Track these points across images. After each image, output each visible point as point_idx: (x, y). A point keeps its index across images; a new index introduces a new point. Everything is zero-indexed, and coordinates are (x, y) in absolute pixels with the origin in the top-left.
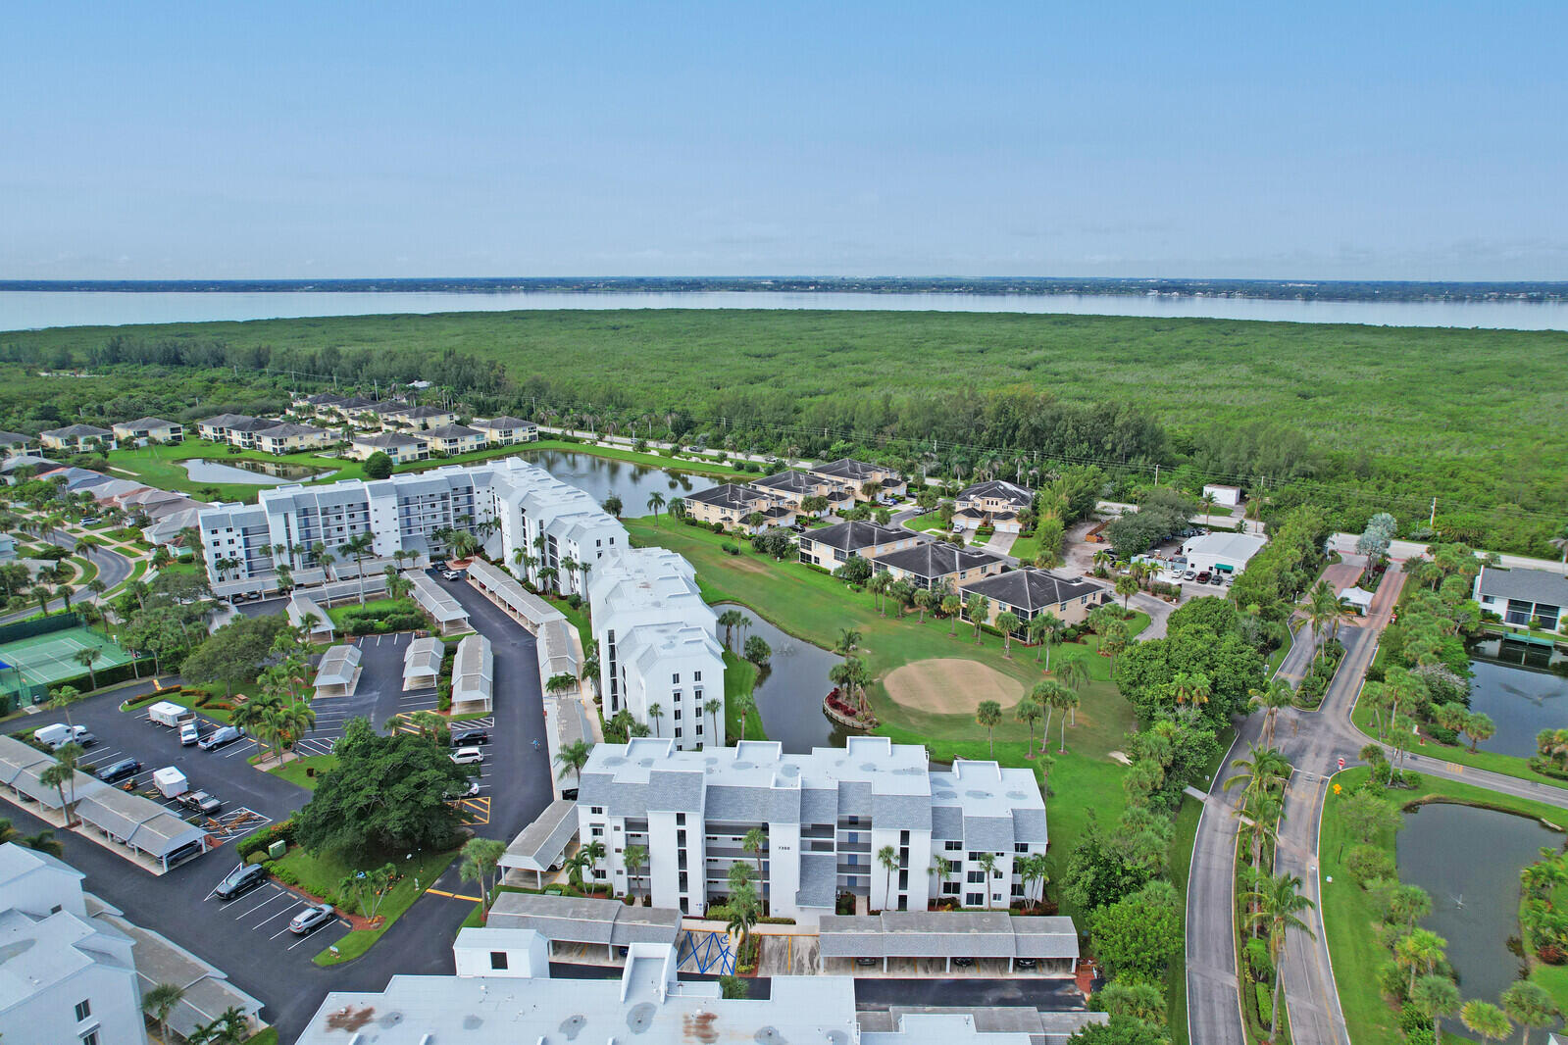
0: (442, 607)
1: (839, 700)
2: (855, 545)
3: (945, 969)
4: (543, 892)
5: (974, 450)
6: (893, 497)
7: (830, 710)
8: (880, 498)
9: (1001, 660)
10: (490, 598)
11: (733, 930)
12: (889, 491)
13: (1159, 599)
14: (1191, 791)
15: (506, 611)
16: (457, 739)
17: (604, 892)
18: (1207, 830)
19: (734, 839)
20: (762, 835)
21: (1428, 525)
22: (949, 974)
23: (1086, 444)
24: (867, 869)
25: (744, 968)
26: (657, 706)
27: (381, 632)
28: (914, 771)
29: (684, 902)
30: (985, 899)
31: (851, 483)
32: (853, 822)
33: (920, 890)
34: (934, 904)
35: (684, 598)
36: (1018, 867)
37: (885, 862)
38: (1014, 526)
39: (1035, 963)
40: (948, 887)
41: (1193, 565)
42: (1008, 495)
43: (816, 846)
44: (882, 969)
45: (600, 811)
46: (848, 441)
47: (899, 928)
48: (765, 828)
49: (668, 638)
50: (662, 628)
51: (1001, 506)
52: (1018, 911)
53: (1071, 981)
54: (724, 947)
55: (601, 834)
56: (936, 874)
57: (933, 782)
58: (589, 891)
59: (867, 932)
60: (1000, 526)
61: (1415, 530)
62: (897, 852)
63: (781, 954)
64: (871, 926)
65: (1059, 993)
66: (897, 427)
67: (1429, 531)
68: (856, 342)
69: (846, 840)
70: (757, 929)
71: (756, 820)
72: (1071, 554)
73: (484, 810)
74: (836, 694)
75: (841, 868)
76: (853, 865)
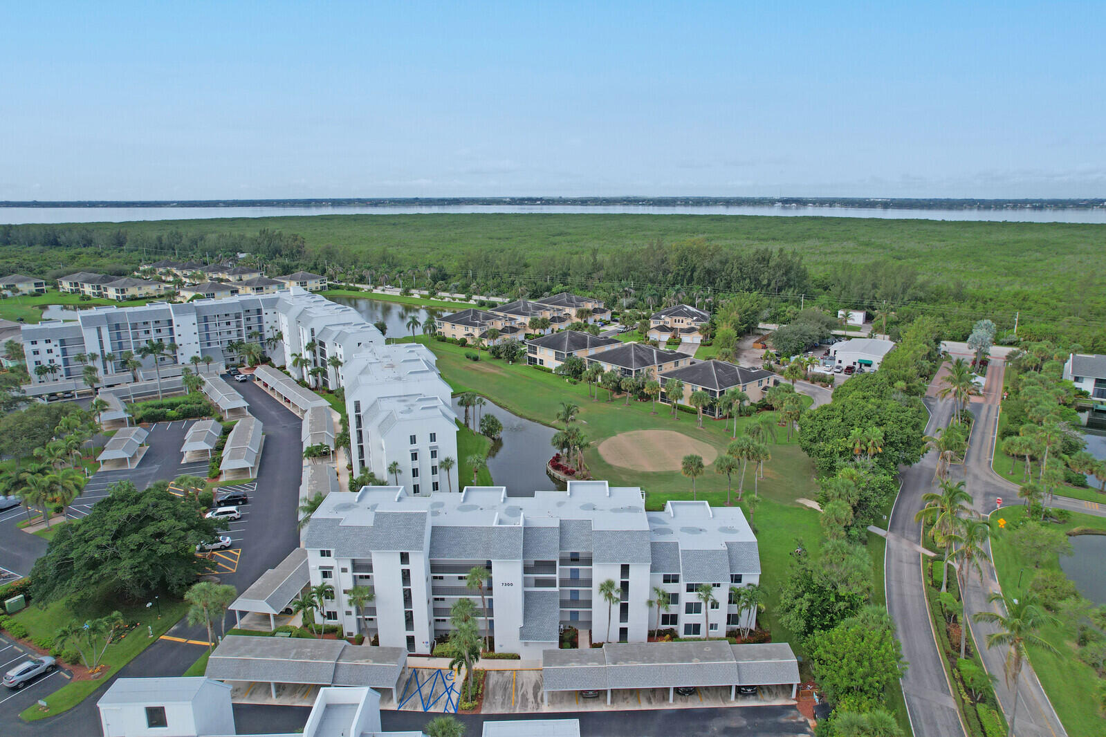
0: (225, 398)
1: (561, 463)
2: (572, 348)
3: (668, 699)
4: (273, 634)
5: (662, 288)
6: (601, 321)
7: (553, 472)
8: (591, 321)
9: (696, 430)
10: (271, 394)
11: (455, 667)
12: (598, 317)
13: (817, 385)
14: (872, 529)
15: (283, 402)
16: (219, 500)
17: (334, 632)
18: (893, 561)
19: (460, 578)
20: (486, 571)
21: (1012, 333)
22: (673, 704)
23: (748, 281)
24: (589, 604)
25: (468, 705)
26: (395, 464)
27: (172, 419)
28: (631, 509)
29: (411, 640)
30: (703, 629)
31: (568, 310)
32: (575, 558)
33: (640, 621)
34: (652, 636)
35: (424, 374)
36: (733, 598)
37: (606, 595)
38: (697, 338)
39: (755, 690)
40: (666, 619)
41: (840, 362)
42: (691, 315)
43: (539, 583)
44: (605, 701)
45: (329, 554)
46: (565, 284)
47: (622, 660)
48: (489, 566)
49: (406, 406)
50: (403, 398)
51: (686, 323)
52: (734, 639)
53: (793, 707)
54: (449, 684)
55: (331, 577)
56: (656, 606)
57: (650, 520)
58: (319, 632)
59: (590, 665)
60: (686, 338)
61: (1003, 337)
62: (618, 586)
63: (505, 689)
64: (593, 659)
65: (783, 720)
66: (602, 273)
67: (1014, 337)
68: (571, 231)
69: (568, 576)
70: (481, 665)
71: (480, 558)
72: (742, 356)
73: (232, 561)
74: (557, 458)
75: (563, 604)
76: (575, 600)
